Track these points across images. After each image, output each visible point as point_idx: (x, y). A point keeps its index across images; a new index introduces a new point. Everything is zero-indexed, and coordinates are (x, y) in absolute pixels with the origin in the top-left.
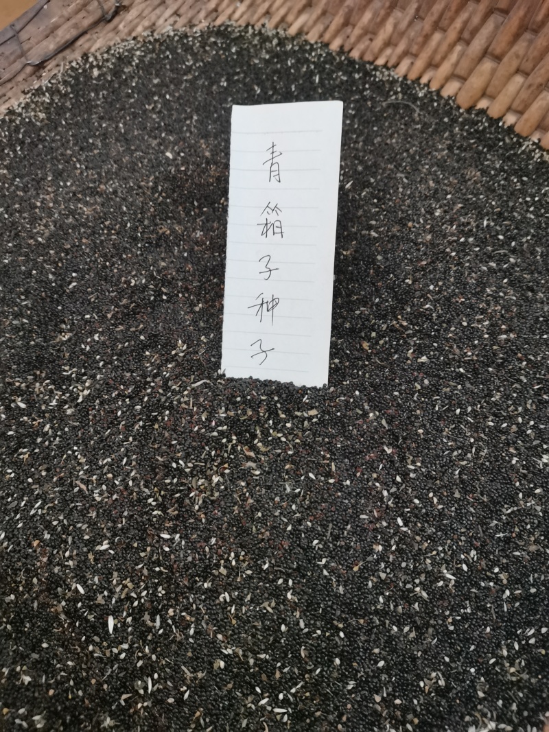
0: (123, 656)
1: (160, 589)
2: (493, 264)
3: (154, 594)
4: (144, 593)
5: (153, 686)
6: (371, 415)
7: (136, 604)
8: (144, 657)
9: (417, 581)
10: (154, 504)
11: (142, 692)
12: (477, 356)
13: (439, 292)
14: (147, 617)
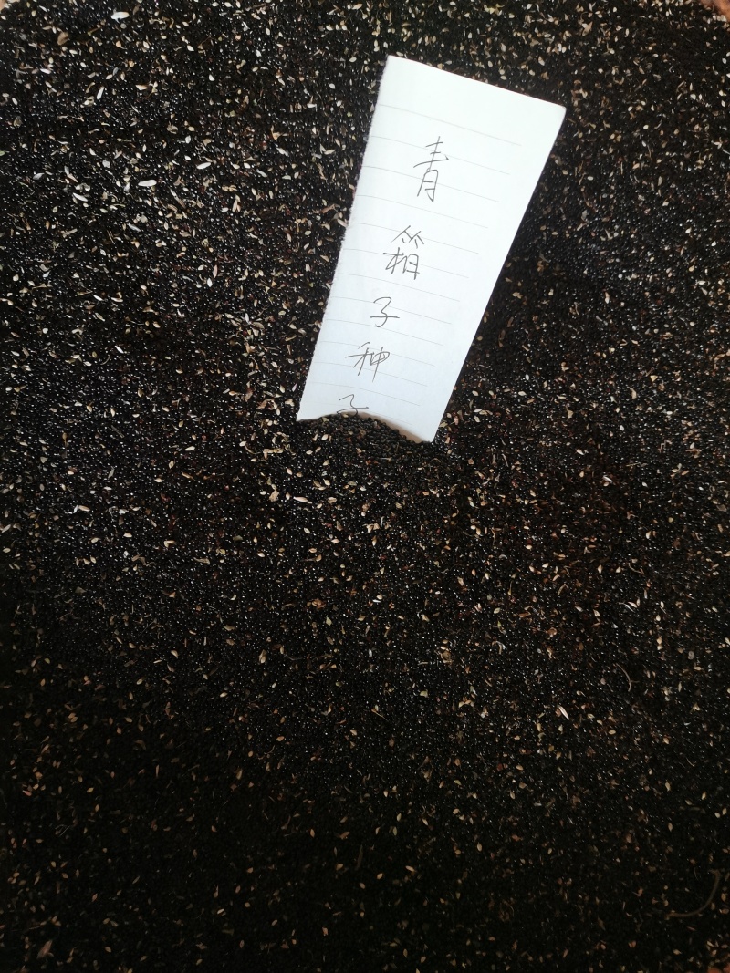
0: (118, 184)
1: (164, 243)
2: (344, 835)
3: (162, 237)
4: (166, 227)
5: (77, 199)
6: (223, 552)
7: (160, 214)
8: (109, 202)
9: (19, 491)
10: (256, 276)
11: (78, 188)
12: (233, 725)
13: (341, 736)
14: (144, 219)
